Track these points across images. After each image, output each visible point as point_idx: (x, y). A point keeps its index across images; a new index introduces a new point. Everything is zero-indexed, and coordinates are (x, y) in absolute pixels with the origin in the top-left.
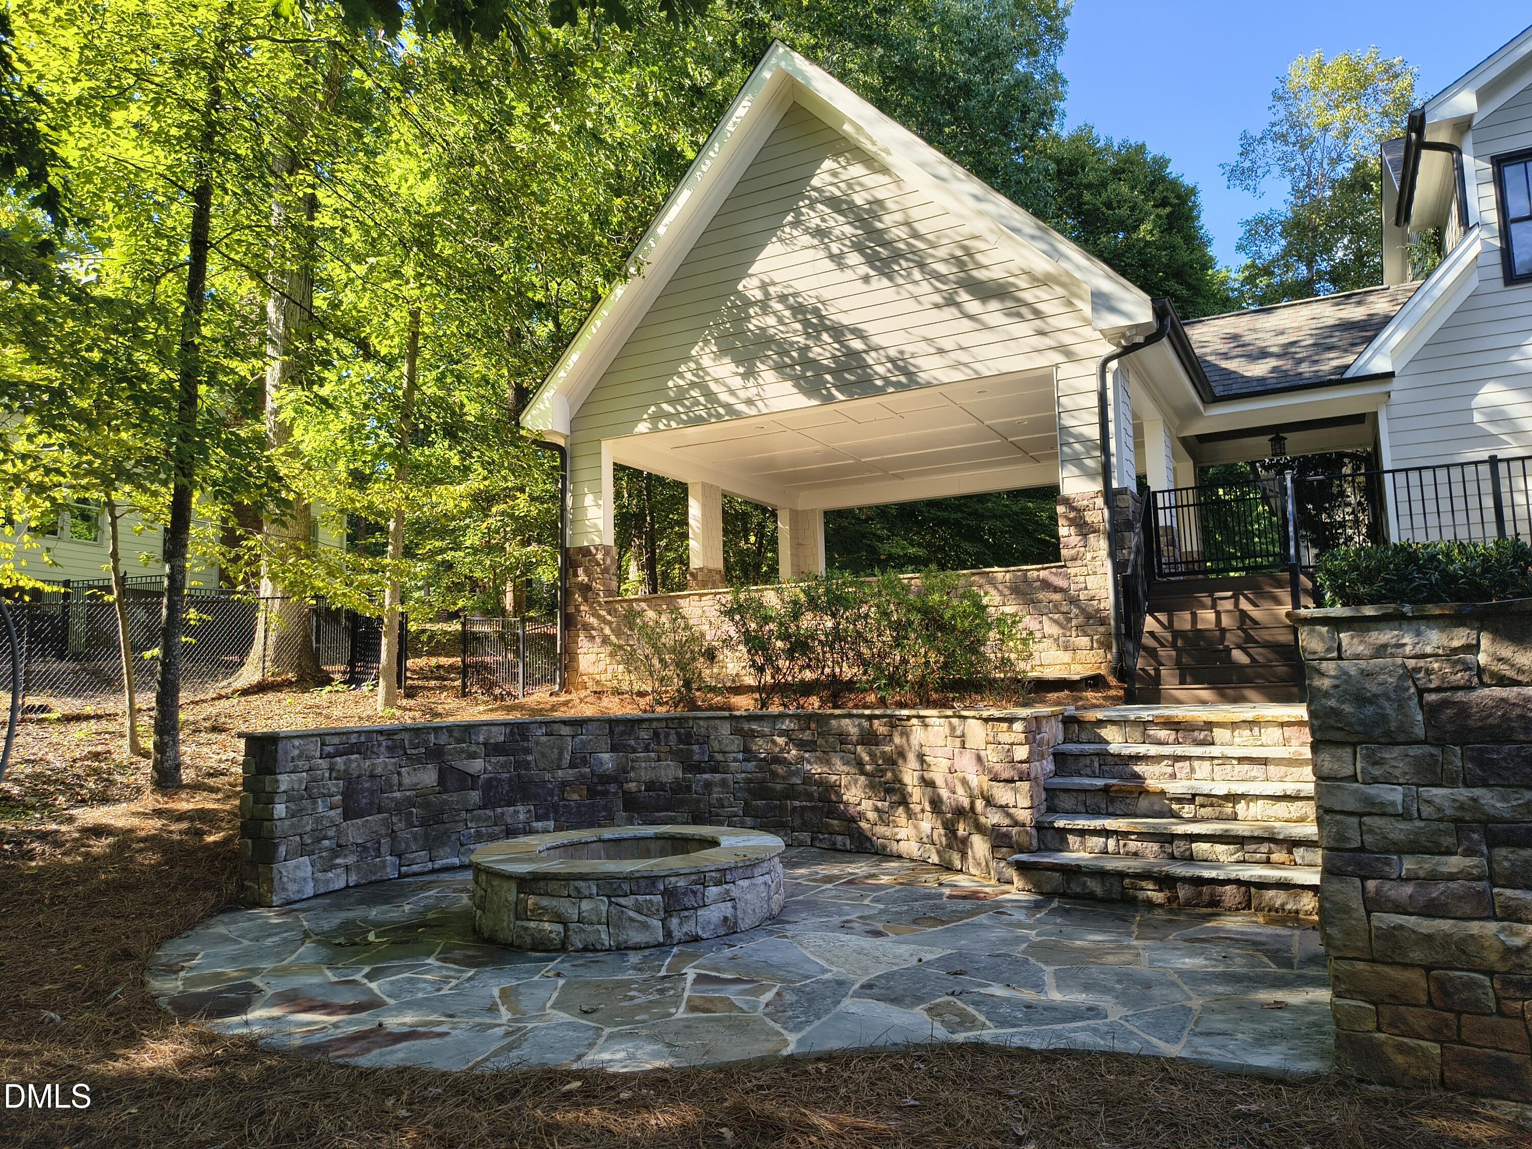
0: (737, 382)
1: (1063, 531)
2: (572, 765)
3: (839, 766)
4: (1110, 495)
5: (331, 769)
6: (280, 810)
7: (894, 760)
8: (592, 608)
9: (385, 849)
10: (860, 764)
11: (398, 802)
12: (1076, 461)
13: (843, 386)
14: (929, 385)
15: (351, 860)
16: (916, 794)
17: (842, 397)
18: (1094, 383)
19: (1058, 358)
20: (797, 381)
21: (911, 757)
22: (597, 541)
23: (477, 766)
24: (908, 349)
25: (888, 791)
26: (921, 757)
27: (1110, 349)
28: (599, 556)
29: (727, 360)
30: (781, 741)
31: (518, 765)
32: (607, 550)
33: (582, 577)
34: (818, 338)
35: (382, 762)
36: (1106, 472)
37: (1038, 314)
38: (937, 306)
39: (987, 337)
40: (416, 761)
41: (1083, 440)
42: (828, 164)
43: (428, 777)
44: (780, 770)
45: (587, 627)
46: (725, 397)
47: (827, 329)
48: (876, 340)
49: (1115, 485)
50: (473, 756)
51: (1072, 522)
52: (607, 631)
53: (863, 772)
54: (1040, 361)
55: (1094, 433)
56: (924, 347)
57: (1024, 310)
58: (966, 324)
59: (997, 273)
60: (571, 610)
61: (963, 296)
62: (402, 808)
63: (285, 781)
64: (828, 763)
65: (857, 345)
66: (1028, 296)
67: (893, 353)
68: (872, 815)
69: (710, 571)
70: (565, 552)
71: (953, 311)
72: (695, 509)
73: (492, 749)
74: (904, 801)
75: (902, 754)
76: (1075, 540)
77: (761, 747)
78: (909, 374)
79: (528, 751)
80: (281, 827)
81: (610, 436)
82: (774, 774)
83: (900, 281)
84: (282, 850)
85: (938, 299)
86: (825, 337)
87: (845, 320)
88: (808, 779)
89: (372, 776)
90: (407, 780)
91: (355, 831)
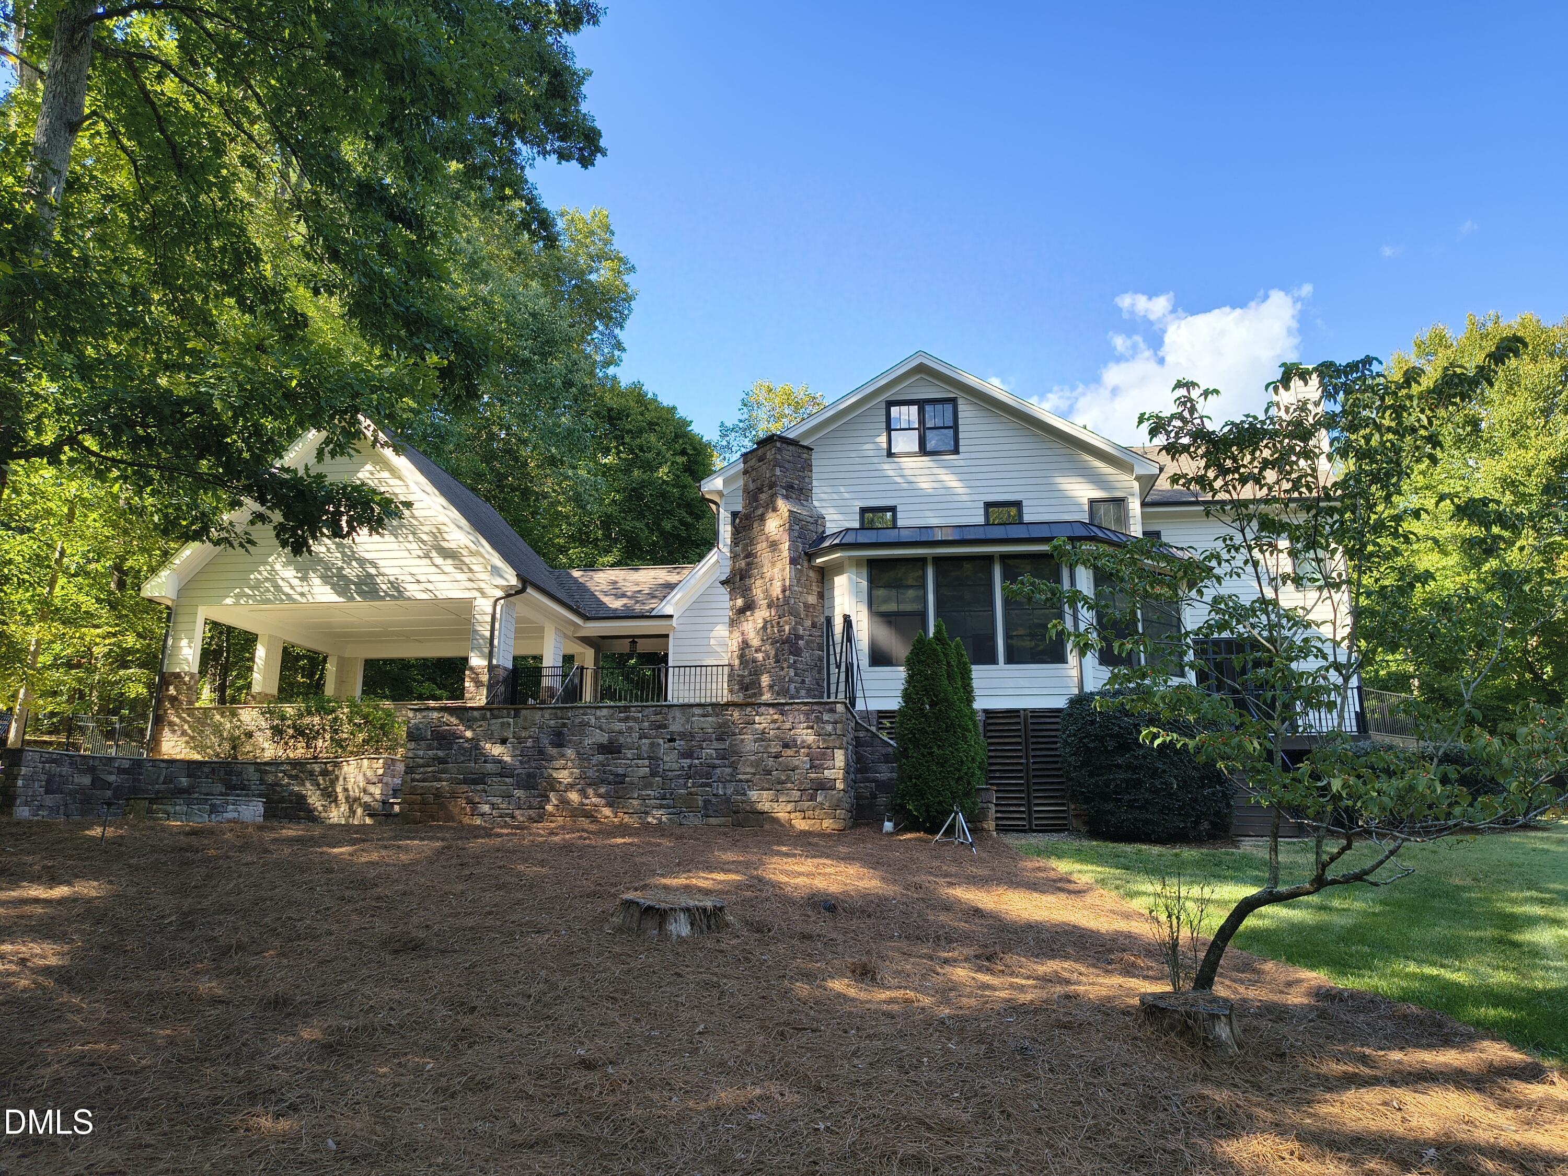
0: (296, 582)
1: (467, 684)
2: (164, 783)
3: (308, 785)
4: (491, 668)
5: (43, 768)
6: (20, 783)
7: (333, 782)
8: (177, 712)
9: (61, 811)
10: (318, 785)
11: (71, 790)
12: (479, 648)
13: (360, 593)
14: (409, 599)
15: (45, 813)
16: (341, 796)
17: (359, 599)
18: (489, 610)
19: (477, 594)
20: (334, 587)
21: (341, 779)
22: (187, 669)
23: (112, 778)
24: (401, 577)
25: (329, 797)
26: (345, 779)
27: (500, 594)
28: (187, 679)
29: (291, 568)
30: (281, 775)
31: (134, 780)
32: (192, 676)
33: (172, 691)
34: (349, 564)
35: (66, 770)
36: (490, 656)
37: (471, 570)
38: (419, 557)
39: (443, 577)
40: (82, 772)
41: (483, 638)
42: (369, 467)
43: (87, 780)
44: (278, 789)
45: (171, 724)
46: (287, 590)
47: (356, 559)
48: (382, 570)
49: (495, 662)
50: (110, 773)
51: (473, 680)
52: (186, 727)
53: (319, 789)
54: (468, 595)
55: (488, 634)
56: (409, 578)
57: (464, 567)
58: (434, 569)
59: (452, 545)
60: (161, 712)
61: (434, 554)
62: (71, 793)
63: (24, 771)
64: (304, 785)
65: (373, 571)
66: (467, 560)
67: (392, 578)
68: (320, 808)
69: (266, 695)
70: (162, 676)
71: (428, 561)
72: (260, 652)
73: (121, 771)
74: (335, 800)
75: (337, 778)
76: (472, 689)
77: (270, 779)
78: (399, 591)
79: (140, 774)
80: (19, 791)
81: (204, 604)
82: (275, 791)
83: (401, 539)
84: (18, 801)
85: (420, 553)
86: (354, 563)
87: (367, 556)
88: (292, 793)
89: (60, 776)
90: (76, 780)
91: (49, 800)
